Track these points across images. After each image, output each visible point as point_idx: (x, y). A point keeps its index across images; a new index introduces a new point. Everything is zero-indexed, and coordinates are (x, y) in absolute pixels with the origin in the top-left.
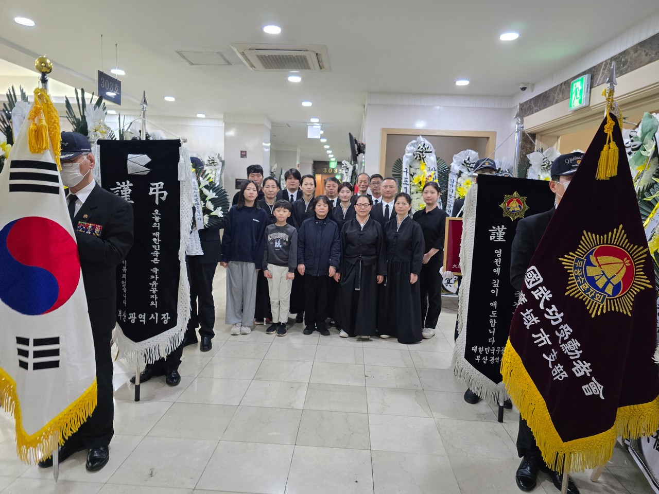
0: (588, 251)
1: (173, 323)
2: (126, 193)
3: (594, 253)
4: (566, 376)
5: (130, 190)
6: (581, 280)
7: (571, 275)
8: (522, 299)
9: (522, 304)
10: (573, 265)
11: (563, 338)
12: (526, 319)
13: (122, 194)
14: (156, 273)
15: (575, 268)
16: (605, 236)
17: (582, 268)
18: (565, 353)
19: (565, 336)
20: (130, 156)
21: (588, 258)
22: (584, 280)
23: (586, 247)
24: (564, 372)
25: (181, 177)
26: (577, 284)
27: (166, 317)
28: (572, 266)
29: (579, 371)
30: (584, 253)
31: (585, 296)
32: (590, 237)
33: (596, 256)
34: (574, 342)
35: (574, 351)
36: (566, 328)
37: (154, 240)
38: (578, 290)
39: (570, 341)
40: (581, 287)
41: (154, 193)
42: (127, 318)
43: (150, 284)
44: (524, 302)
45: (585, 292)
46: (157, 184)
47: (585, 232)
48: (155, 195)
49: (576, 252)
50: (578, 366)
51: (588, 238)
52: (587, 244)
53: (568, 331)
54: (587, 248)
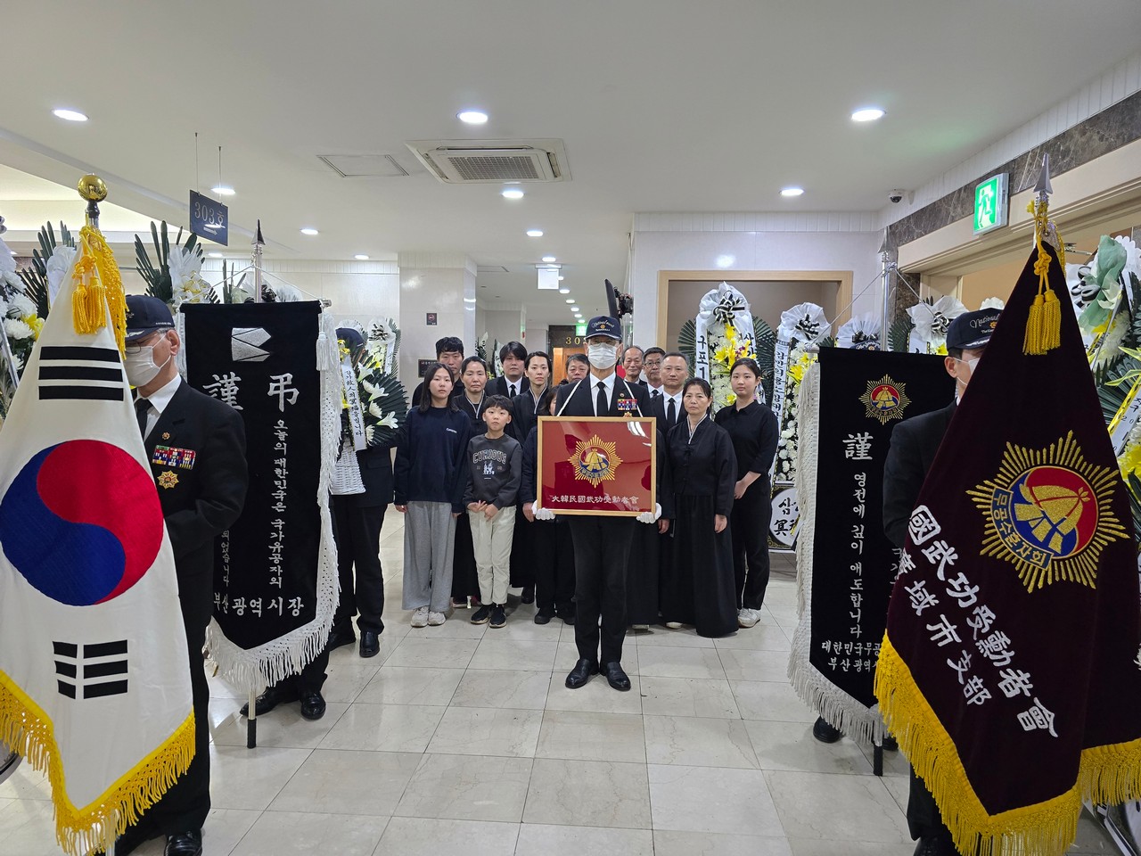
0: (1015, 477)
1: (308, 614)
2: (229, 393)
3: (1026, 481)
4: (989, 697)
5: (236, 389)
6: (1007, 527)
7: (988, 519)
8: (906, 563)
9: (906, 572)
10: (991, 502)
11: (979, 630)
12: (916, 598)
13: (224, 394)
14: (280, 527)
15: (995, 507)
16: (1045, 450)
17: (1007, 507)
18: (985, 656)
19: (984, 626)
20: (235, 330)
21: (1016, 489)
22: (1012, 528)
23: (1010, 470)
24: (985, 691)
25: (322, 365)
26: (999, 535)
27: (296, 604)
28: (989, 504)
29: (1011, 688)
30: (1009, 481)
31: (1014, 556)
32: (1018, 453)
33: (1030, 485)
34: (999, 636)
35: (999, 653)
36: (984, 612)
37: (278, 471)
38: (1002, 546)
39: (993, 636)
40: (1006, 539)
41: (277, 392)
42: (230, 608)
43: (271, 547)
44: (910, 569)
45: (1014, 549)
46: (281, 377)
47: (1008, 444)
48: (279, 395)
49: (996, 480)
50: (1008, 679)
51: (1015, 454)
52: (1013, 465)
53: (989, 618)
54: (1013, 472)
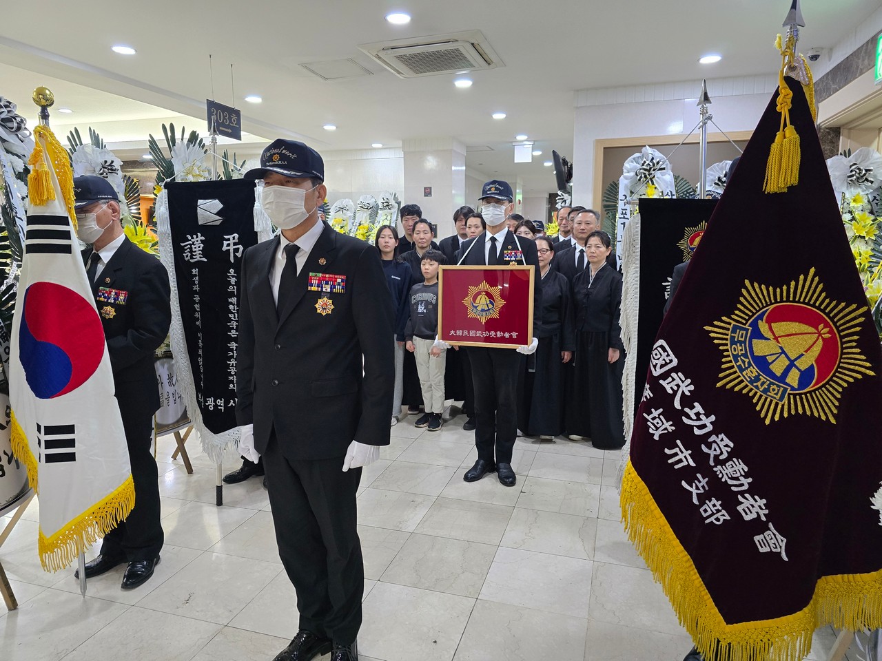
0: (754, 314)
2: (197, 249)
3: (765, 318)
4: (728, 518)
5: (202, 245)
6: (744, 362)
7: (727, 354)
10: (729, 337)
11: (717, 457)
13: (194, 250)
16: (785, 287)
17: (744, 342)
18: (723, 480)
19: (722, 453)
20: (200, 202)
21: (755, 324)
22: (749, 362)
23: (750, 307)
24: (724, 512)
26: (736, 369)
28: (727, 339)
30: (747, 318)
31: (752, 389)
32: (758, 290)
33: (769, 322)
34: (737, 463)
35: (737, 479)
36: (722, 440)
37: (231, 307)
38: (740, 379)
39: (731, 463)
40: (744, 373)
43: (228, 362)
45: (751, 382)
47: (747, 282)
49: (733, 316)
50: (746, 504)
51: (754, 293)
52: (752, 302)
53: (727, 446)
54: (751, 309)
